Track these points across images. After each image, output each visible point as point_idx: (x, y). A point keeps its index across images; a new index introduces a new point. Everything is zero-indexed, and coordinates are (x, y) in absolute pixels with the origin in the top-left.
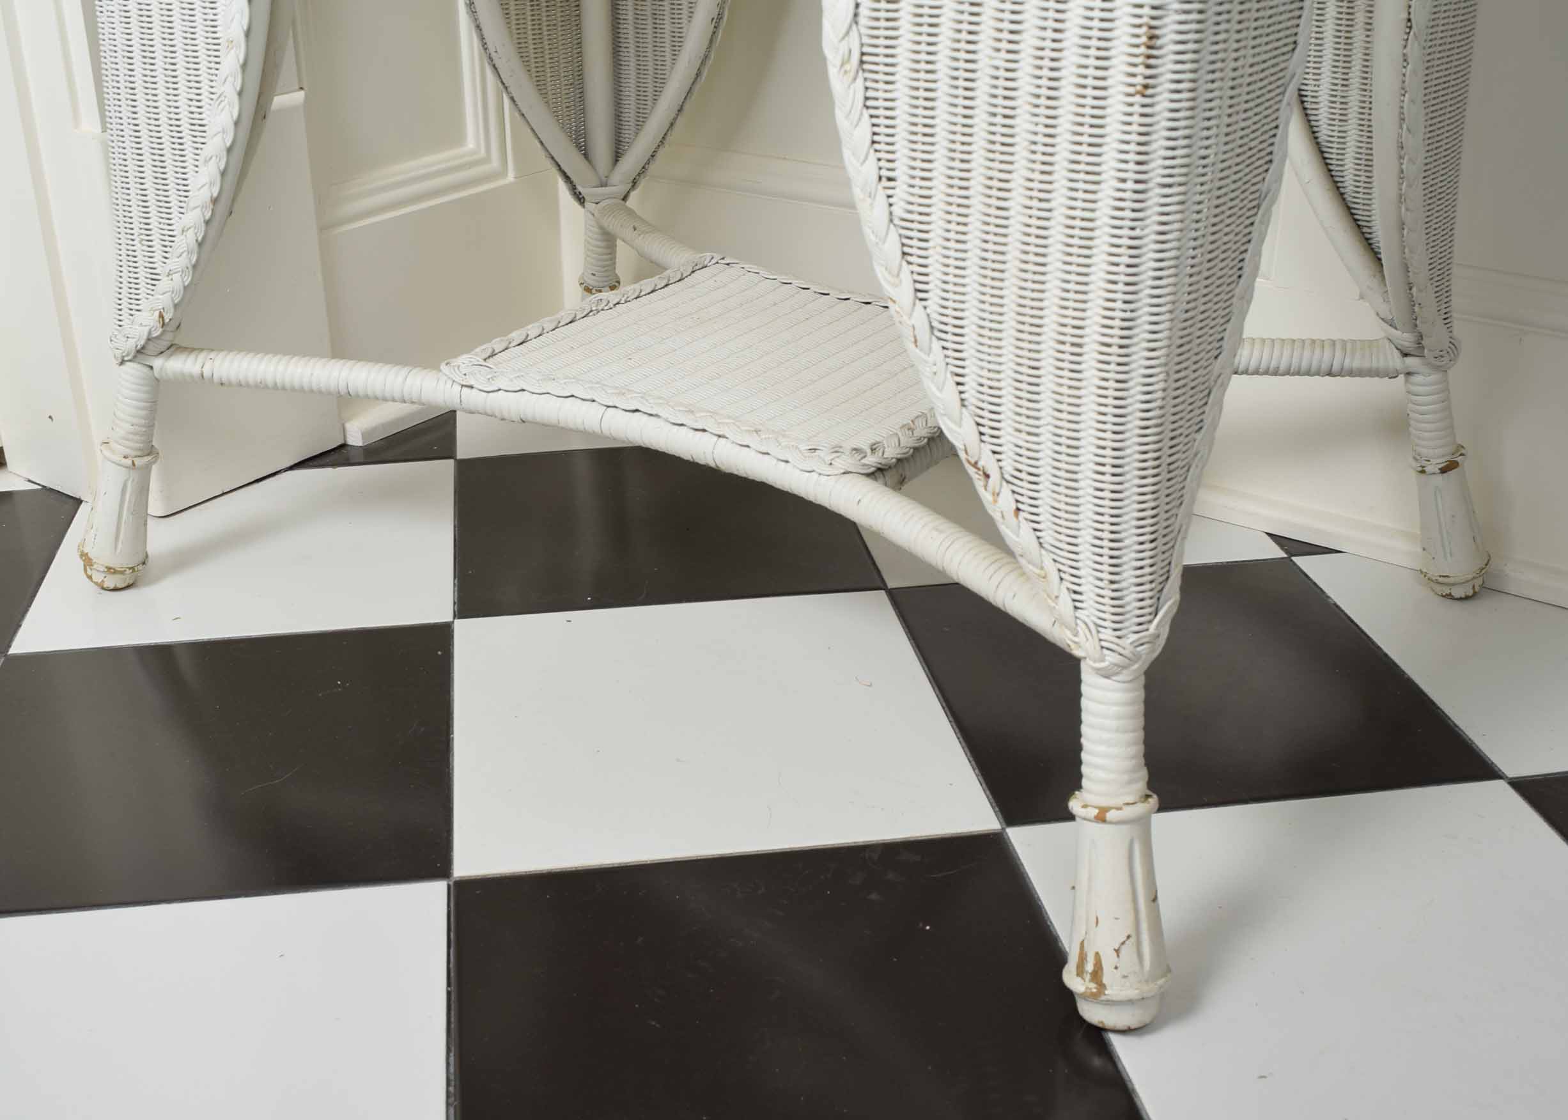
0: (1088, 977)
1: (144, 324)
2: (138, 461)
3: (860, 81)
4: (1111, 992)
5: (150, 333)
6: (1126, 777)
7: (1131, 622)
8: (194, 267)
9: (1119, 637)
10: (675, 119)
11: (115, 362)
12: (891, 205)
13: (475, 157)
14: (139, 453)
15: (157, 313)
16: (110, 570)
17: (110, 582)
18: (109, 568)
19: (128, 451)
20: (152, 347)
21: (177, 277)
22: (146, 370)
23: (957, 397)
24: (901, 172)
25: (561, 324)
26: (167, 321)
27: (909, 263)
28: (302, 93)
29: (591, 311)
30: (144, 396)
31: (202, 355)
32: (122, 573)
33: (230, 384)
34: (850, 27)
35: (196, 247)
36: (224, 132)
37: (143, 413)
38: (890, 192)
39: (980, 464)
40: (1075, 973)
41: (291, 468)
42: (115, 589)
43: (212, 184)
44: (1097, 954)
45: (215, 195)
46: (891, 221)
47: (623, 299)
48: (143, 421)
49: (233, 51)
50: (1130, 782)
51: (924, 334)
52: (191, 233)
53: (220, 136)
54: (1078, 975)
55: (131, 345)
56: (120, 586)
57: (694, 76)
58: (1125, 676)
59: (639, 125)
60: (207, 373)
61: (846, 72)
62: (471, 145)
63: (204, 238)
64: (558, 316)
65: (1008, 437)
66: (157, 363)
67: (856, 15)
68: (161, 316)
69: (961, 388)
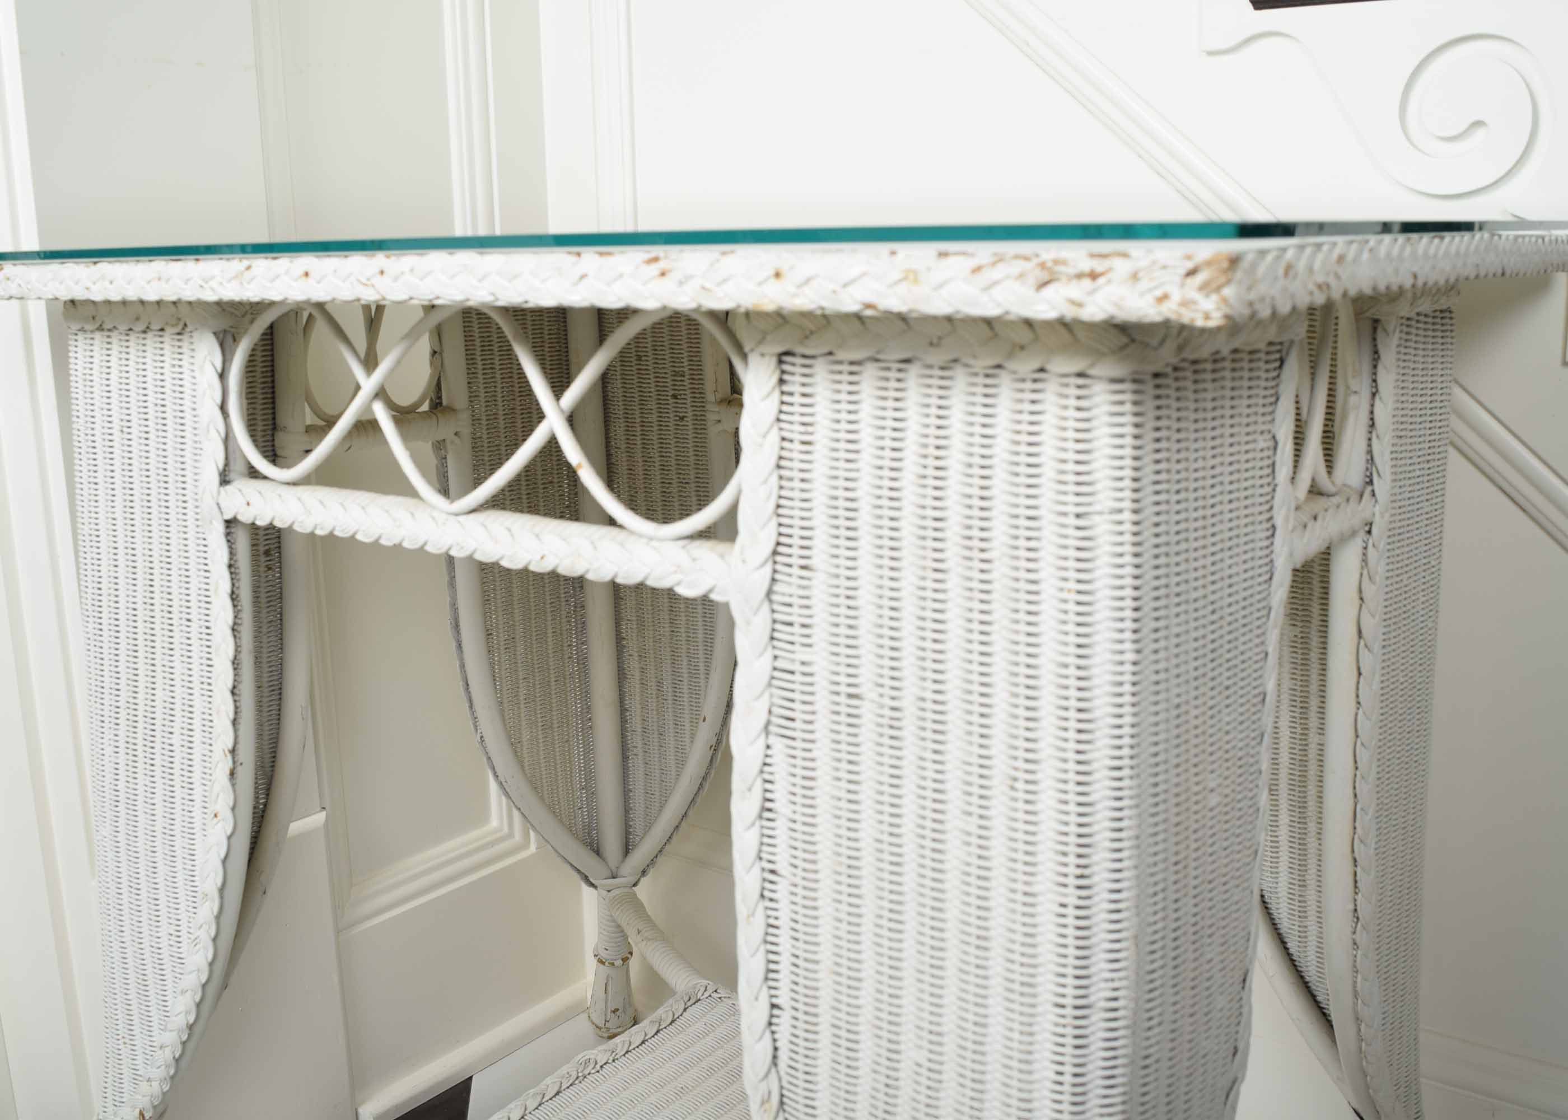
8: (172, 1078)
10: (680, 823)
13: (498, 835)
15: (137, 1111)
21: (155, 1084)
25: (547, 1098)
28: (324, 813)
29: (578, 1078)
35: (173, 1063)
36: (199, 970)
43: (188, 1012)
45: (191, 1021)
47: (611, 1058)
49: (207, 903)
53: (194, 974)
57: (696, 789)
59: (649, 826)
61: (765, 1111)
62: (494, 823)
63: (181, 1056)
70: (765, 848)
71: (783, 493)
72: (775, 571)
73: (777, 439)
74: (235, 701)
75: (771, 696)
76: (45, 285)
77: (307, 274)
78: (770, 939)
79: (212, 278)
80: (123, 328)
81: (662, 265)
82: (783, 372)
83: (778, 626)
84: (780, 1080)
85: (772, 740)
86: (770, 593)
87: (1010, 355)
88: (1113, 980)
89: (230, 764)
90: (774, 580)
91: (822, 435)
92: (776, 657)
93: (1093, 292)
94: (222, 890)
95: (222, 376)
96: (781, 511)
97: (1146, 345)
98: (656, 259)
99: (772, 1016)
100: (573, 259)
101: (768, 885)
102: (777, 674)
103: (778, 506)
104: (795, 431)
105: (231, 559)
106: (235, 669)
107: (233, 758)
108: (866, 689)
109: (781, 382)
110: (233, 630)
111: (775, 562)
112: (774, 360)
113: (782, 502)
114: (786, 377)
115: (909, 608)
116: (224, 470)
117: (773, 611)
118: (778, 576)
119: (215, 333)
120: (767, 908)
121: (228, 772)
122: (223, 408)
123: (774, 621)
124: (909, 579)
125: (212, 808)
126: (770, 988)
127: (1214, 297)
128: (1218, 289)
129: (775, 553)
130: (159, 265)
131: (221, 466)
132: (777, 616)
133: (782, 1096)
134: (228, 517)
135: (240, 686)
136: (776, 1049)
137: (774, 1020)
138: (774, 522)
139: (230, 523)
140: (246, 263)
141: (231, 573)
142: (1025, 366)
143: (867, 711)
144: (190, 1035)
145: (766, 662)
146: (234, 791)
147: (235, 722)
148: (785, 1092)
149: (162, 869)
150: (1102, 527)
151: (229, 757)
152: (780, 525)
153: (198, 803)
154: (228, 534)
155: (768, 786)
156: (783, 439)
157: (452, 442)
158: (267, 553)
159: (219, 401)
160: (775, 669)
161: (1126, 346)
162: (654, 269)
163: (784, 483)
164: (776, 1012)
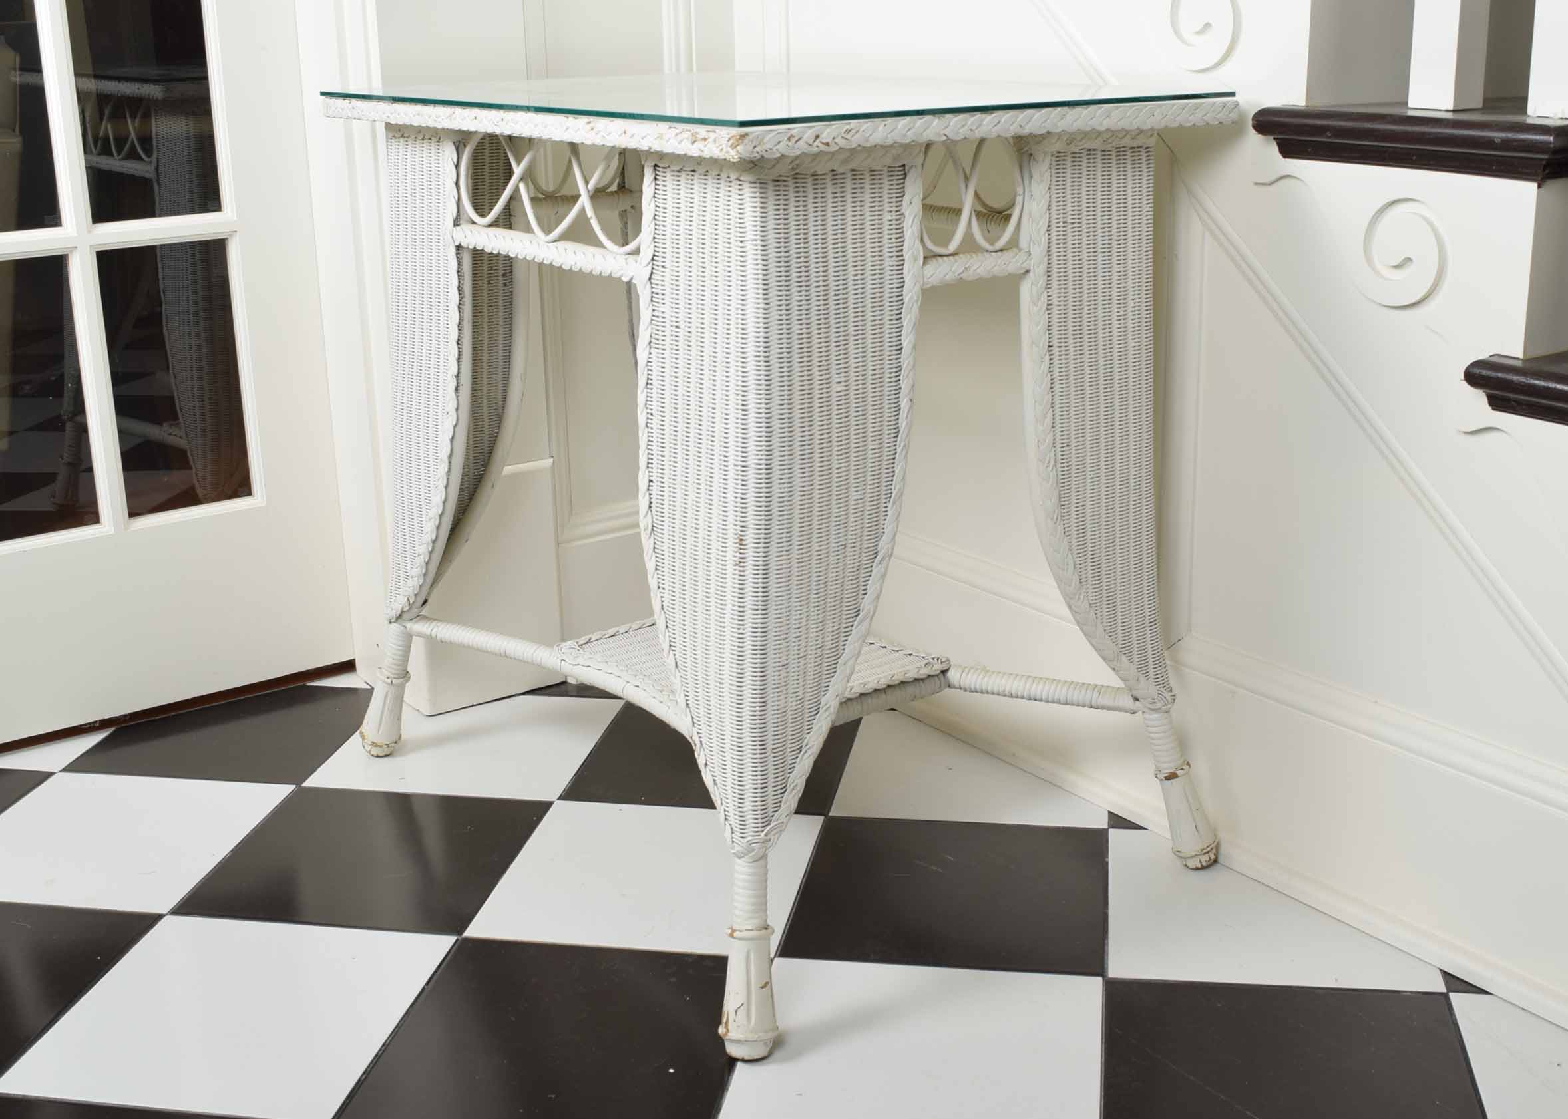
0: (724, 1025)
1: (400, 603)
2: (395, 681)
3: (652, 538)
4: (731, 1034)
5: (403, 608)
6: (748, 915)
7: (750, 831)
8: (423, 576)
9: (743, 837)
11: (386, 622)
12: (663, 601)
14: (396, 676)
15: (405, 598)
16: (374, 744)
17: (375, 751)
18: (373, 743)
19: (389, 674)
20: (405, 616)
21: (416, 580)
22: (402, 628)
26: (411, 602)
28: (552, 459)
30: (400, 643)
31: (434, 623)
32: (381, 747)
33: (446, 642)
34: (647, 512)
35: (424, 565)
37: (400, 653)
38: (662, 595)
41: (524, 694)
42: (378, 757)
43: (432, 532)
44: (728, 1013)
46: (663, 609)
48: (401, 658)
50: (751, 918)
52: (422, 557)
55: (394, 613)
56: (381, 755)
58: (746, 858)
60: (433, 635)
61: (647, 533)
64: (645, 621)
66: (409, 625)
67: (650, 507)
68: (408, 600)
69: (687, 698)
70: (648, 403)
71: (657, 232)
72: (653, 269)
73: (654, 206)
74: (459, 348)
75: (652, 329)
76: (370, 113)
77: (475, 118)
78: (649, 447)
79: (439, 117)
80: (413, 137)
81: (591, 125)
82: (656, 175)
83: (654, 295)
84: (652, 518)
85: (652, 350)
86: (650, 279)
88: (758, 455)
89: (455, 383)
90: (652, 273)
91: (670, 204)
92: (654, 310)
93: (705, 146)
94: (450, 456)
95: (457, 166)
96: (656, 240)
97: (762, 167)
98: (590, 123)
99: (649, 486)
100: (566, 119)
101: (649, 421)
102: (654, 318)
103: (654, 238)
104: (660, 202)
105: (459, 268)
106: (459, 330)
107: (457, 380)
109: (655, 179)
110: (459, 307)
111: (653, 265)
112: (652, 168)
113: (656, 236)
114: (657, 177)
116: (457, 218)
117: (652, 288)
118: (654, 271)
119: (454, 143)
120: (648, 432)
121: (454, 388)
122: (457, 184)
123: (653, 293)
125: (448, 409)
126: (649, 472)
127: (734, 150)
128: (736, 147)
129: (653, 259)
130: (419, 108)
131: (455, 215)
132: (654, 290)
133: (653, 526)
134: (457, 244)
135: (463, 340)
136: (651, 503)
137: (650, 488)
138: (653, 245)
139: (459, 247)
140: (453, 110)
141: (459, 276)
144: (433, 547)
145: (650, 312)
146: (458, 400)
147: (459, 360)
148: (655, 525)
149: (422, 446)
151: (455, 379)
152: (655, 247)
153: (440, 408)
154: (457, 254)
155: (650, 372)
156: (657, 206)
157: (630, 212)
158: (504, 275)
159: (455, 180)
160: (653, 316)
161: (753, 167)
162: (589, 127)
163: (657, 227)
164: (651, 484)
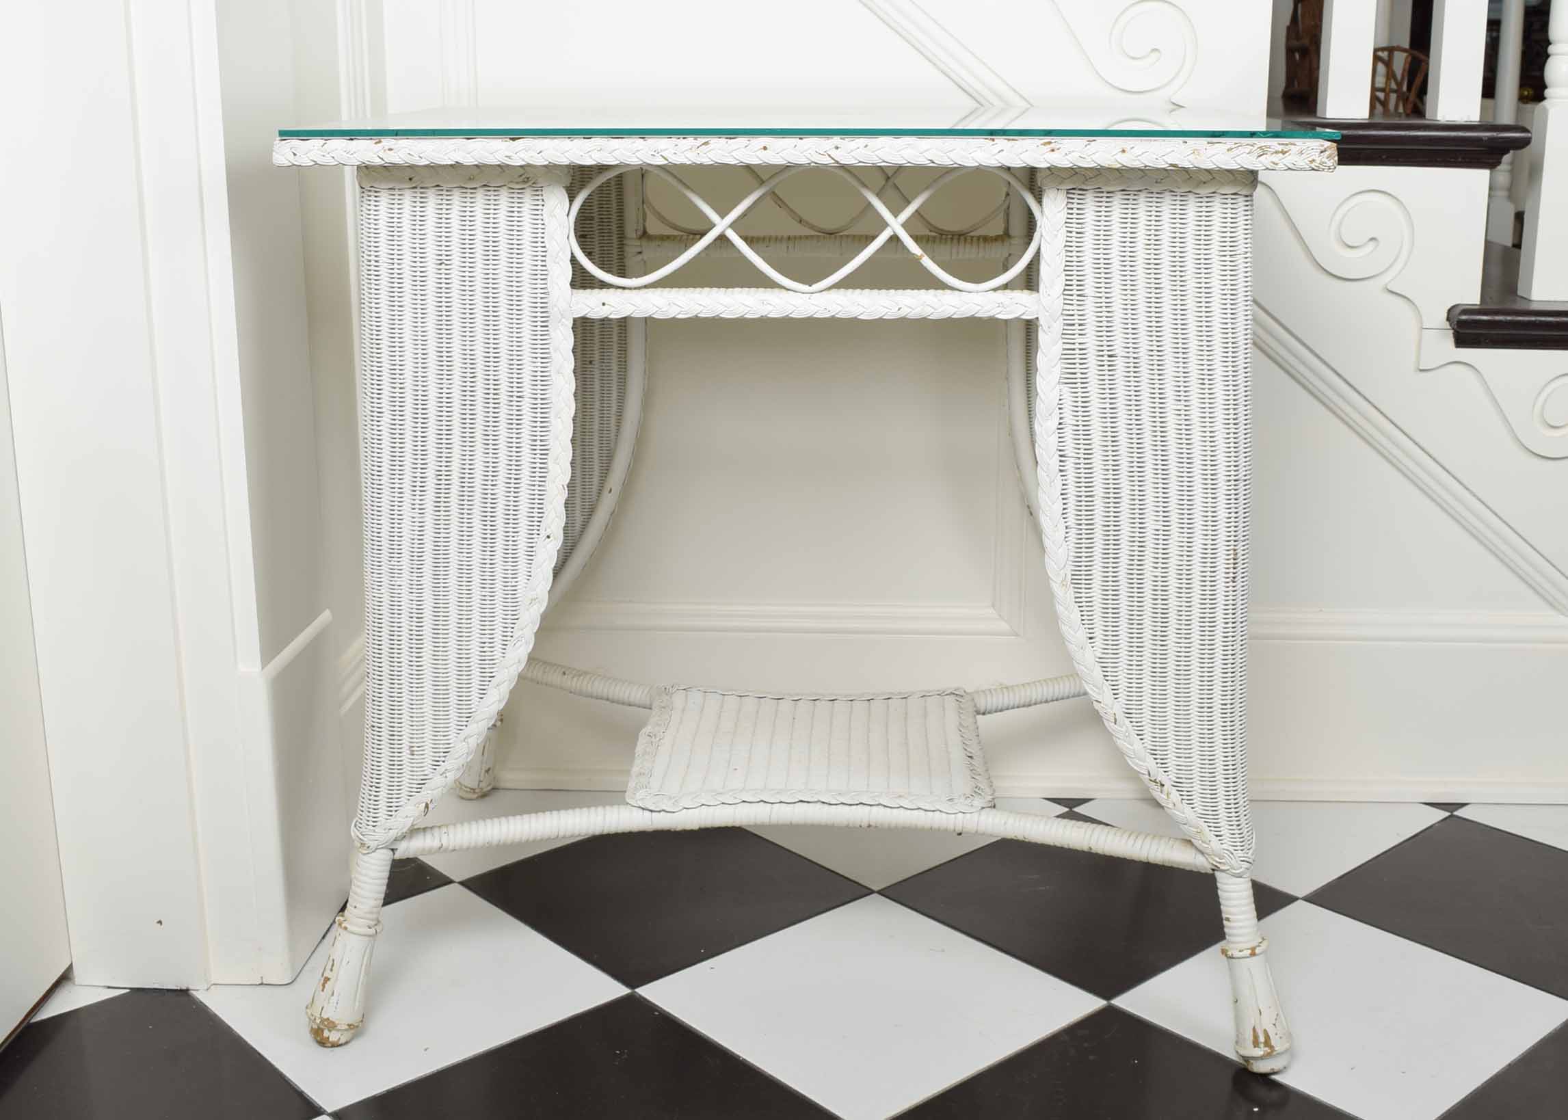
0: (1262, 1046)
3: (1072, 589)
4: (1278, 1048)
6: (1255, 929)
12: (1093, 651)
23: (1142, 746)
24: (1098, 633)
27: (1107, 680)
38: (1093, 644)
39: (1158, 781)
40: (1252, 1046)
42: (345, 1043)
44: (1265, 1031)
46: (1096, 659)
51: (1121, 717)
54: (1255, 1047)
60: (445, 844)
65: (1172, 762)
69: (1143, 741)
70: (1060, 444)
73: (1064, 231)
80: (449, 186)
82: (1070, 198)
87: (1198, 186)
91: (1091, 228)
96: (1068, 268)
104: (1074, 227)
108: (1119, 350)
109: (1068, 203)
112: (1066, 192)
113: (1068, 263)
114: (1071, 200)
115: (1142, 308)
120: (1061, 476)
123: (1065, 325)
124: (1141, 294)
126: (1064, 518)
127: (1332, 161)
137: (1067, 535)
138: (1064, 274)
142: (1204, 191)
143: (1120, 363)
150: (1240, 260)
152: (1067, 275)
156: (1069, 232)
164: (1067, 530)
